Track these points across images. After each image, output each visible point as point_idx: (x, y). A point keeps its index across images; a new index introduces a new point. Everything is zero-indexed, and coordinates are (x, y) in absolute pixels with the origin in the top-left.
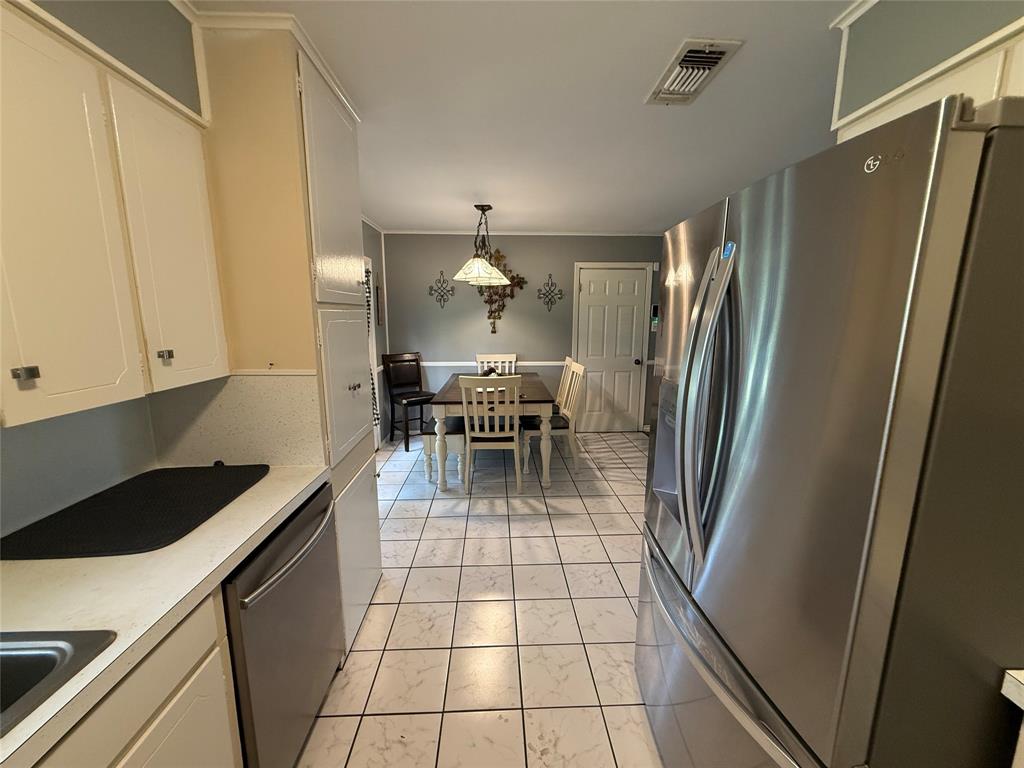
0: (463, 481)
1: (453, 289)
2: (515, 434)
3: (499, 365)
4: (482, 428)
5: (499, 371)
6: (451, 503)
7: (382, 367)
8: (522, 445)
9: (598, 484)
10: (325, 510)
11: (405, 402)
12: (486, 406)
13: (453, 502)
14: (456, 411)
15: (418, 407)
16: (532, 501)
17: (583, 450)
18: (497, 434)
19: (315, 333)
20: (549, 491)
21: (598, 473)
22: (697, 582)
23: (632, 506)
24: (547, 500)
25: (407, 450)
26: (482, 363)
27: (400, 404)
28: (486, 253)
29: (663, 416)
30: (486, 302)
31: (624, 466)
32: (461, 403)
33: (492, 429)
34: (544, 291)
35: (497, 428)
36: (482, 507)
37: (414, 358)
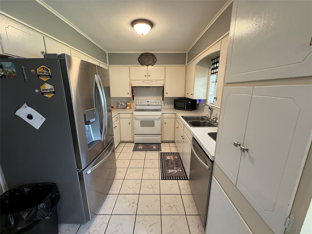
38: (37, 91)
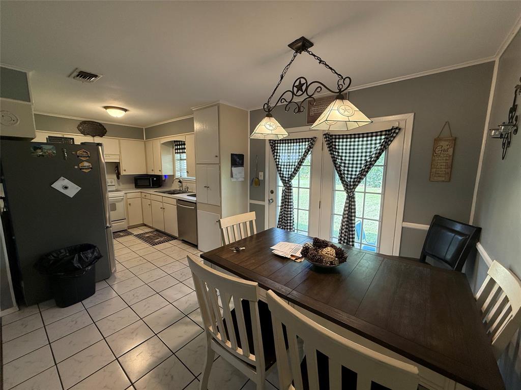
38: (76, 167)
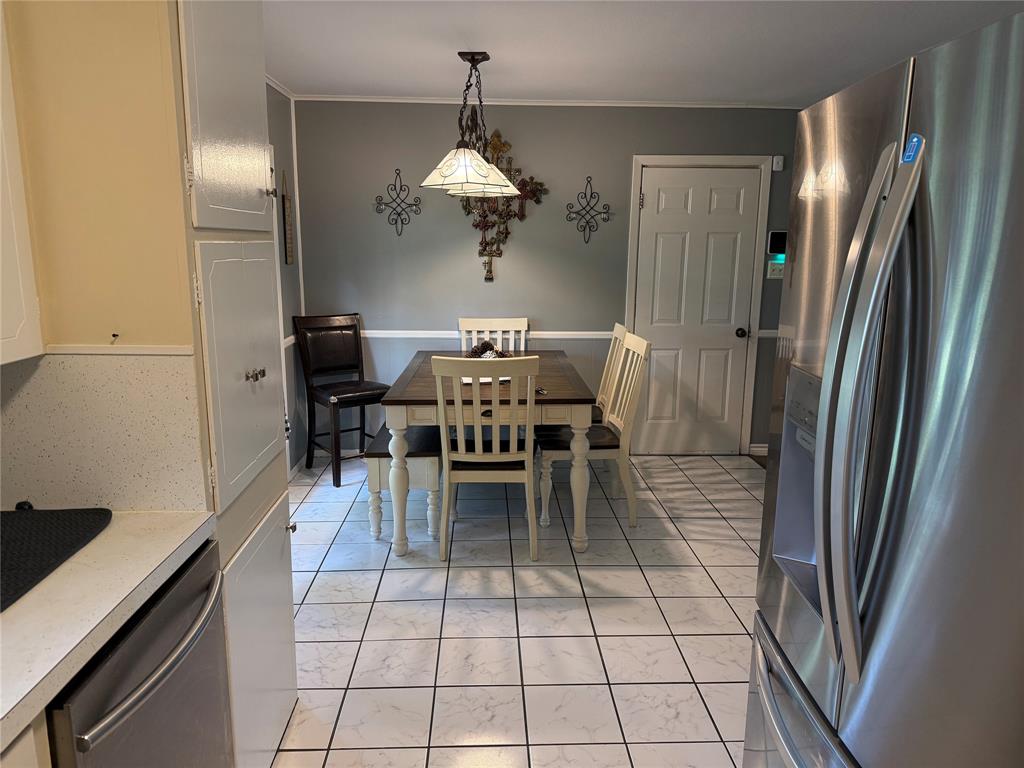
0: (436, 538)
1: (417, 203)
2: (527, 456)
3: (499, 336)
4: (470, 447)
5: (499, 347)
6: (413, 577)
7: (291, 339)
8: (538, 477)
9: (671, 545)
10: (208, 587)
11: (334, 399)
12: (478, 408)
13: (419, 575)
14: (425, 417)
15: (356, 410)
16: (557, 574)
17: (643, 485)
18: (496, 456)
19: (191, 280)
20: (585, 556)
21: (670, 527)
22: (849, 713)
23: (731, 585)
24: (581, 572)
25: (337, 483)
26: (469, 332)
27: (325, 403)
28: (479, 139)
29: (793, 429)
30: (476, 226)
31: (718, 515)
32: (434, 403)
33: (487, 447)
34: (577, 207)
35: (496, 445)
36: (469, 582)
37: (349, 323)
